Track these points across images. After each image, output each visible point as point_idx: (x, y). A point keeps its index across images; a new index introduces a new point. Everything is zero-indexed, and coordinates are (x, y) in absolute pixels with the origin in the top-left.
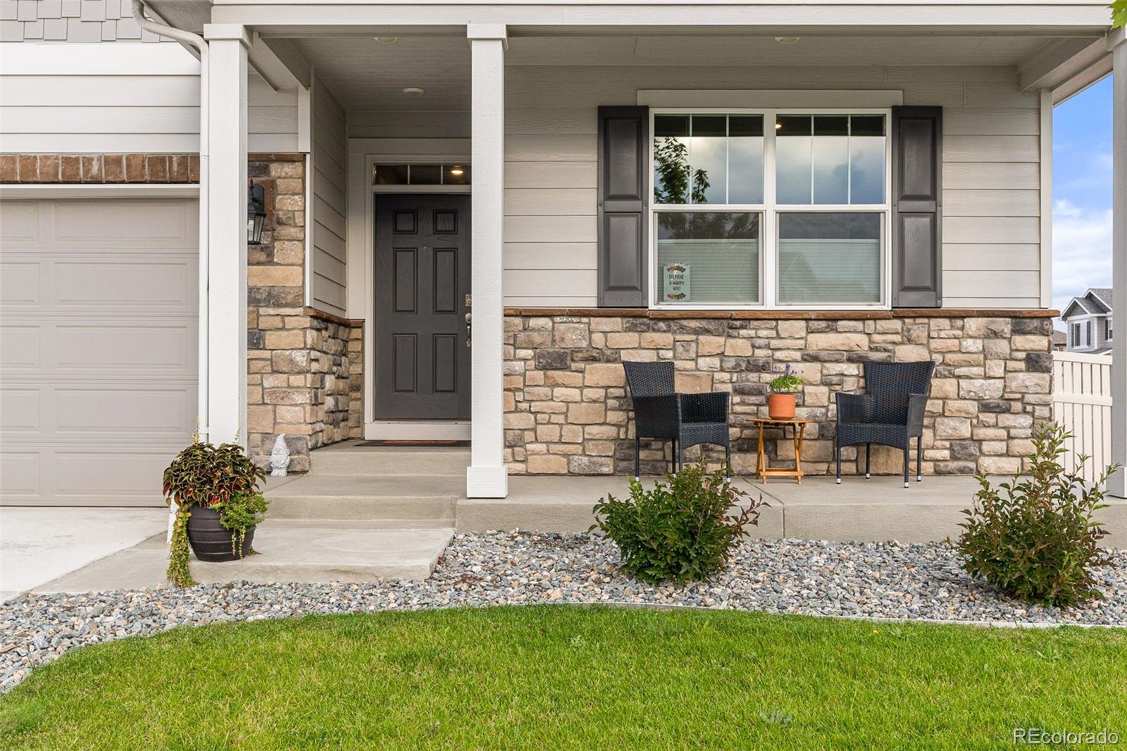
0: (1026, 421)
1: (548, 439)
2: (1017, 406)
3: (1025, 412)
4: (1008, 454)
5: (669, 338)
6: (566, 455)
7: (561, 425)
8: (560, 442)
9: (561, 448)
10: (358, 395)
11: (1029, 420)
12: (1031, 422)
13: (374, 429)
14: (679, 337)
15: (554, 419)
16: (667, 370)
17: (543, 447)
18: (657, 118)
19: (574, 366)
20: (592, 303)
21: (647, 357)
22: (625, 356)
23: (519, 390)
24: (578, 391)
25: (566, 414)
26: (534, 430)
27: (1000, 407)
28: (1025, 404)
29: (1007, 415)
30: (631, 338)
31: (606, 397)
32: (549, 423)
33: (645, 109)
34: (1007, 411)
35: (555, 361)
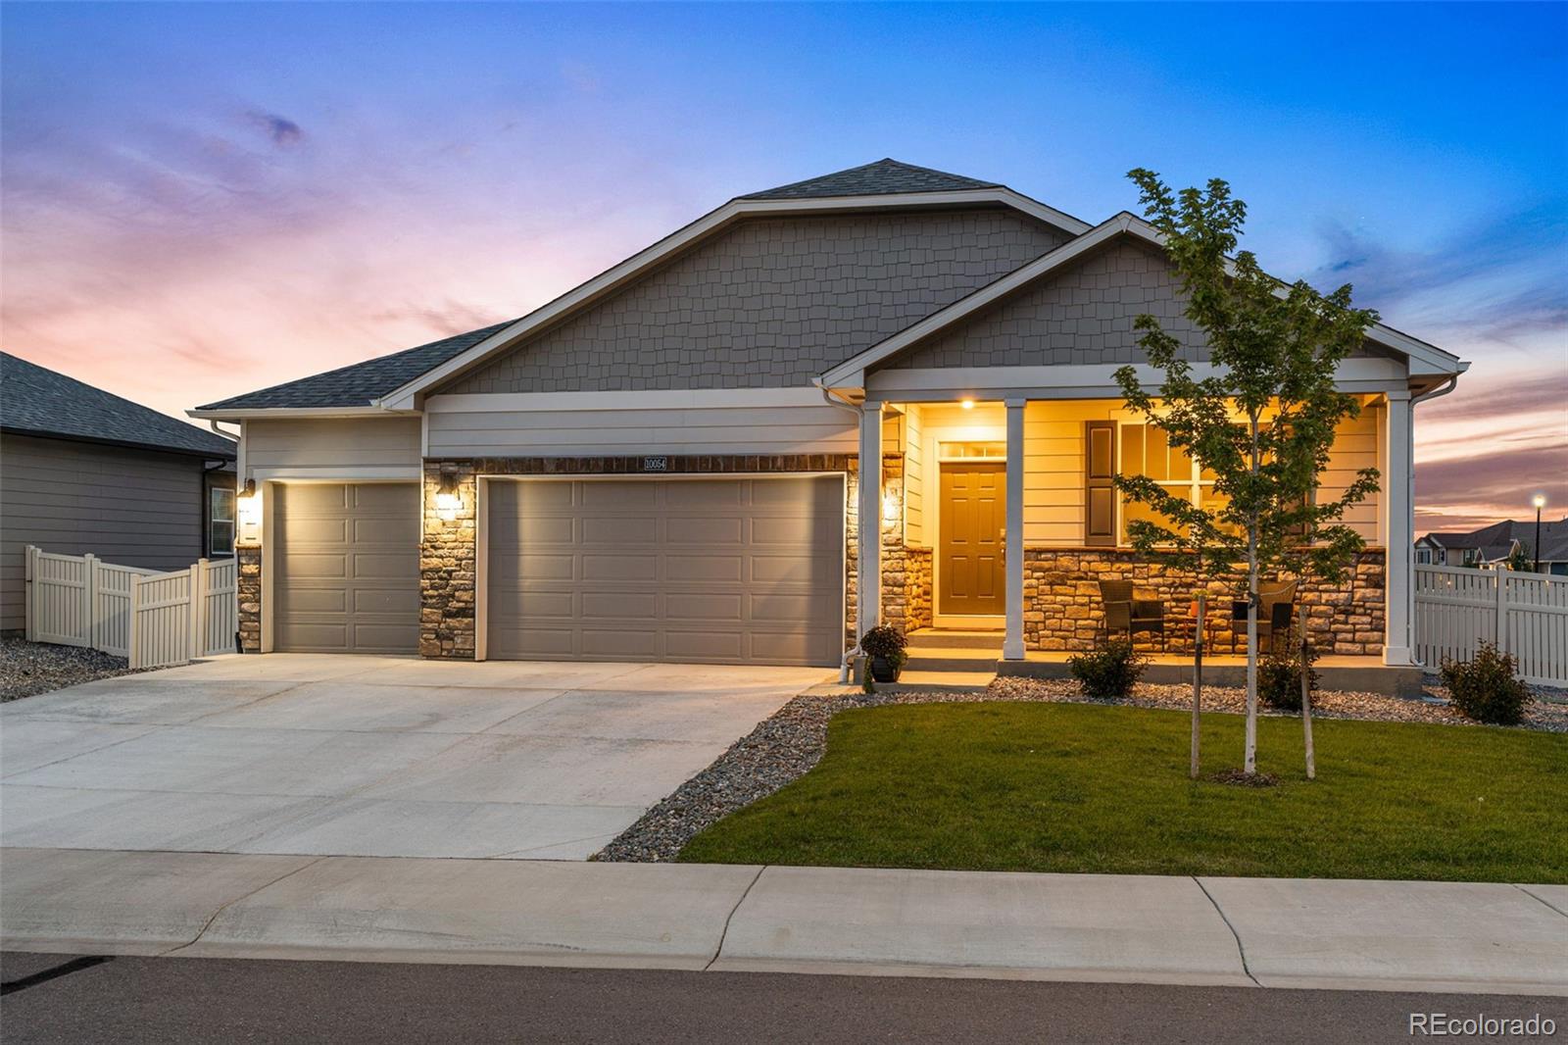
0: (1367, 619)
1: (1053, 627)
2: (1361, 610)
3: (1365, 614)
4: (1353, 641)
5: (1130, 566)
6: (1063, 638)
7: (1061, 619)
8: (1060, 630)
9: (1061, 633)
10: (929, 597)
11: (1369, 619)
12: (1370, 620)
13: (940, 620)
14: (1136, 565)
15: (1058, 615)
16: (1129, 587)
17: (1049, 633)
18: (1123, 426)
19: (1069, 582)
20: (1080, 544)
21: (1116, 576)
22: (1102, 577)
23: (1035, 597)
24: (1072, 598)
25: (1064, 612)
26: (1044, 622)
27: (1348, 610)
28: (1366, 609)
29: (1353, 617)
30: (1104, 566)
31: (1090, 602)
32: (1054, 618)
33: (1116, 422)
34: (1354, 613)
35: (1058, 580)
